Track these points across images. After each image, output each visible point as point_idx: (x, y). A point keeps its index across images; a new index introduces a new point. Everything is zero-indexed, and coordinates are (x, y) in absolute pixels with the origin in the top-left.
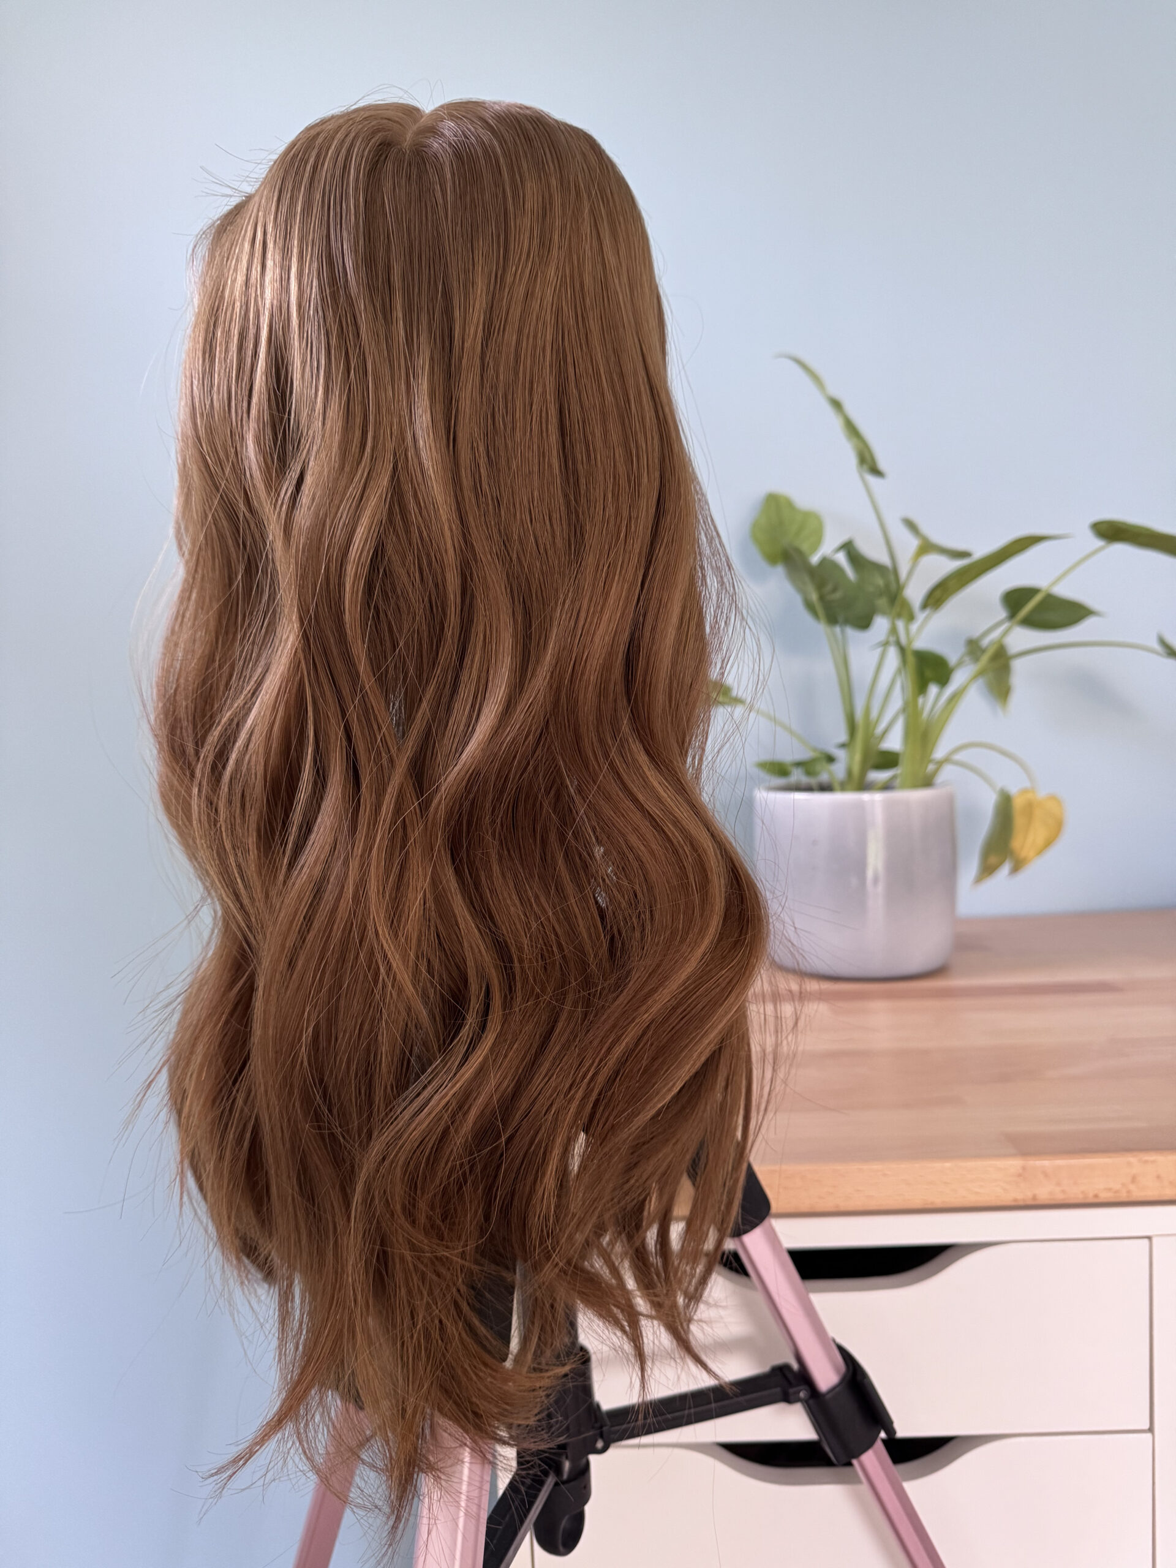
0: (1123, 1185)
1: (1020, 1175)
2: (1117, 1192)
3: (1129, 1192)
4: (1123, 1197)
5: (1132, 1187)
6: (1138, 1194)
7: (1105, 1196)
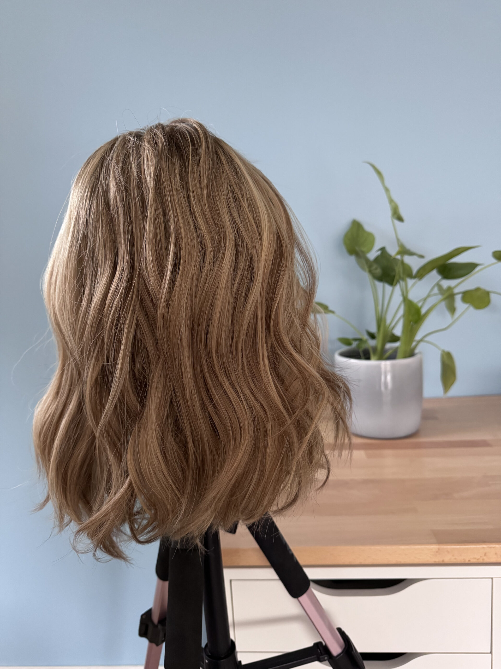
0: (481, 556)
1: (437, 552)
2: (478, 559)
3: (483, 559)
4: (481, 561)
5: (485, 558)
6: (487, 560)
7: (473, 561)
